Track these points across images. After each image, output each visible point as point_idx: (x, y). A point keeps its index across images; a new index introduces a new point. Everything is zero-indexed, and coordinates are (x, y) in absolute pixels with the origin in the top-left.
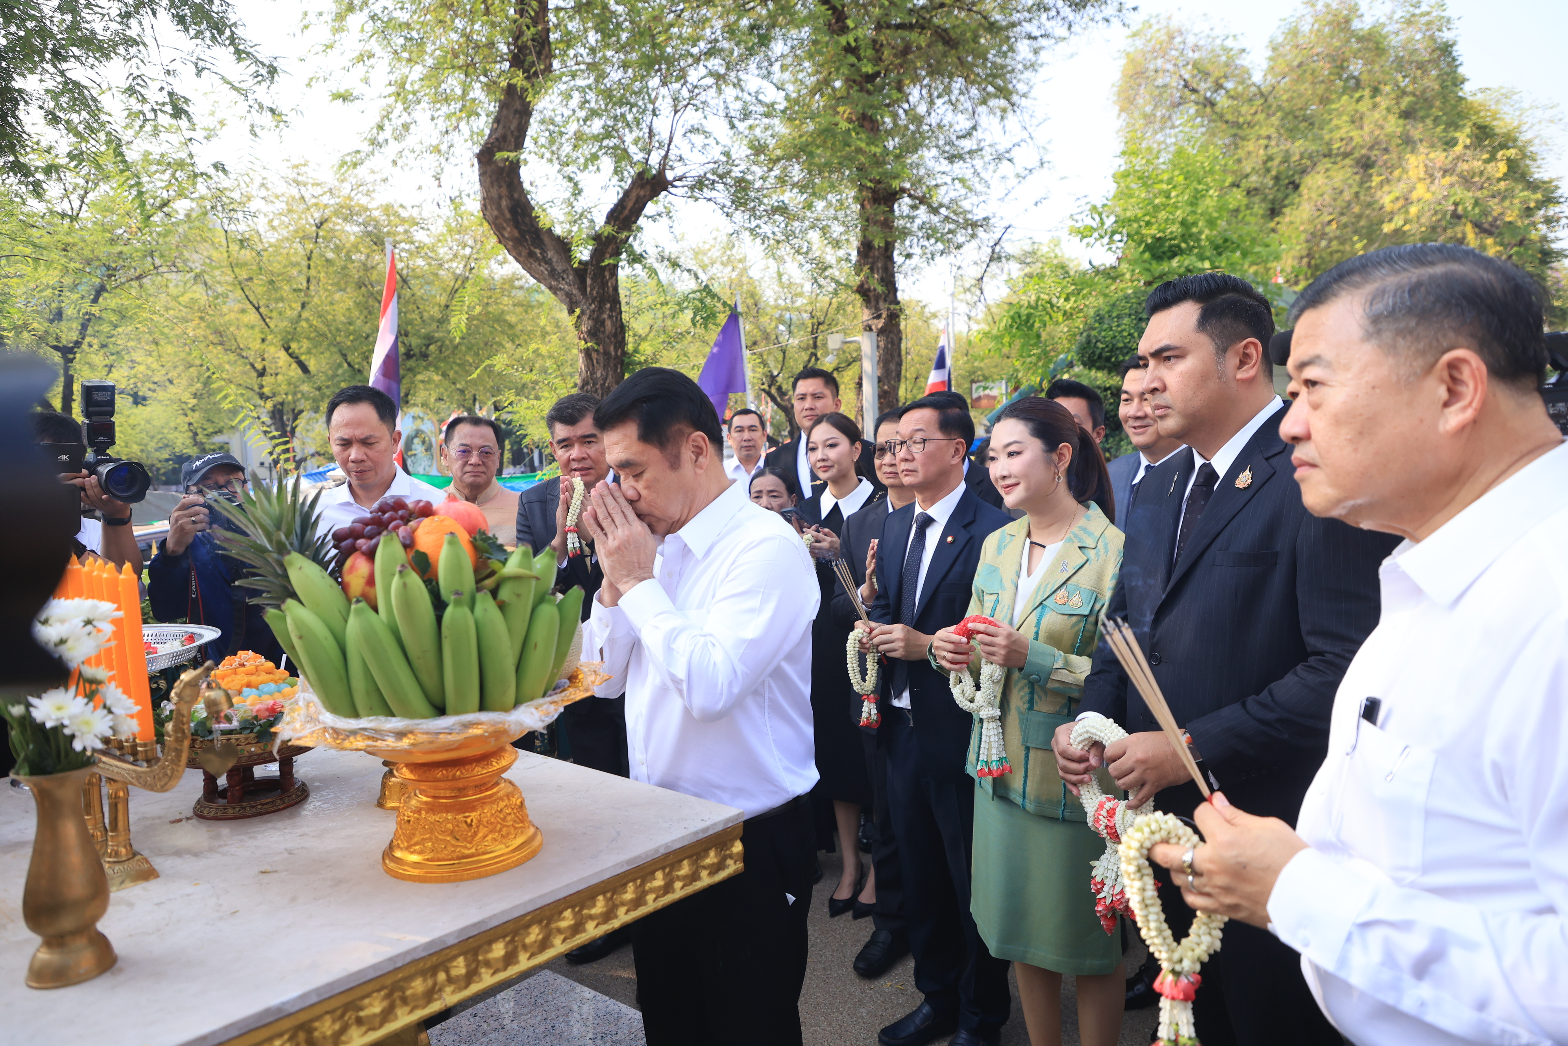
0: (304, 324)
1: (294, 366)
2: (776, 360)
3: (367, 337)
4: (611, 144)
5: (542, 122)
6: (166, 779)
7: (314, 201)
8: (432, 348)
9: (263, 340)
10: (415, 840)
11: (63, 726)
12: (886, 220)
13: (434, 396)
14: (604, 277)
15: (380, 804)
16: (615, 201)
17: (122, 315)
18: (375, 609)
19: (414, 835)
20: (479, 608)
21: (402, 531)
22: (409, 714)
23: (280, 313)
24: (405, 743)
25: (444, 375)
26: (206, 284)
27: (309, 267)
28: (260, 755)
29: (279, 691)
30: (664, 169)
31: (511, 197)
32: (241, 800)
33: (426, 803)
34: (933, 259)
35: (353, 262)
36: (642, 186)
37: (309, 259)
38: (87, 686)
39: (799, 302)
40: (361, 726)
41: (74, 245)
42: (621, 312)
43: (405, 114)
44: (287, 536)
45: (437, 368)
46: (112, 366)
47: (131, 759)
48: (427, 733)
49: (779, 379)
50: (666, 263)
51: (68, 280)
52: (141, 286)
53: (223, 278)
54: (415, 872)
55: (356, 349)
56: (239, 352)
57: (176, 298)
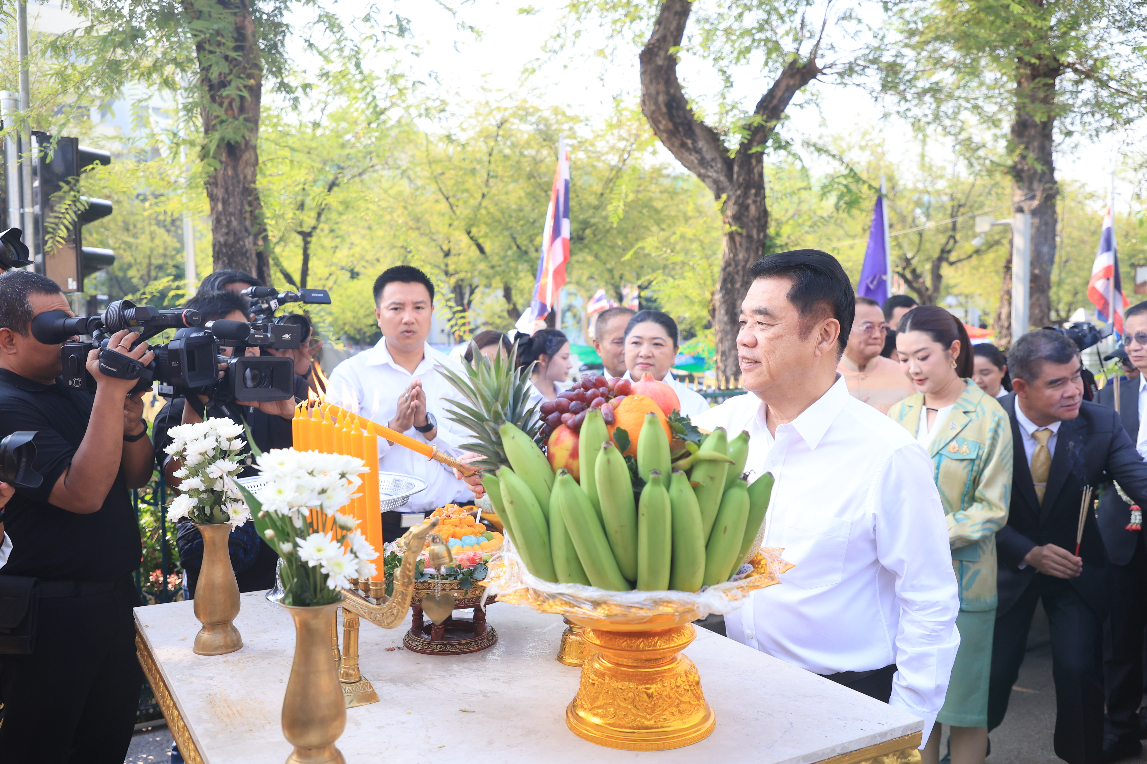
0: (483, 212)
1: (474, 248)
2: (911, 243)
3: (534, 222)
4: (763, 37)
5: (698, 21)
6: (393, 618)
7: (497, 105)
8: (588, 232)
9: (450, 225)
10: (598, 703)
11: (321, 566)
12: (1047, 96)
13: (586, 274)
14: (751, 164)
15: (560, 659)
16: (765, 92)
17: (347, 205)
18: (578, 481)
19: (598, 698)
20: (674, 487)
21: (604, 407)
22: (605, 585)
23: (465, 202)
24: (600, 613)
25: (596, 256)
26: (409, 178)
27: (490, 162)
28: (461, 600)
29: (478, 544)
30: (815, 57)
31: (667, 93)
32: (443, 638)
33: (609, 669)
34: (1097, 136)
35: (525, 156)
36: (792, 76)
37: (490, 155)
38: (339, 530)
39: (941, 184)
40: (560, 591)
41: (316, 148)
42: (764, 197)
43: (577, 22)
44: (503, 407)
45: (590, 249)
46: (336, 247)
47: (363, 594)
48: (620, 606)
49: (914, 262)
50: (812, 149)
51: (311, 178)
52: (362, 181)
53: (422, 173)
54: (597, 734)
55: (524, 233)
56: (431, 236)
57: (386, 191)
